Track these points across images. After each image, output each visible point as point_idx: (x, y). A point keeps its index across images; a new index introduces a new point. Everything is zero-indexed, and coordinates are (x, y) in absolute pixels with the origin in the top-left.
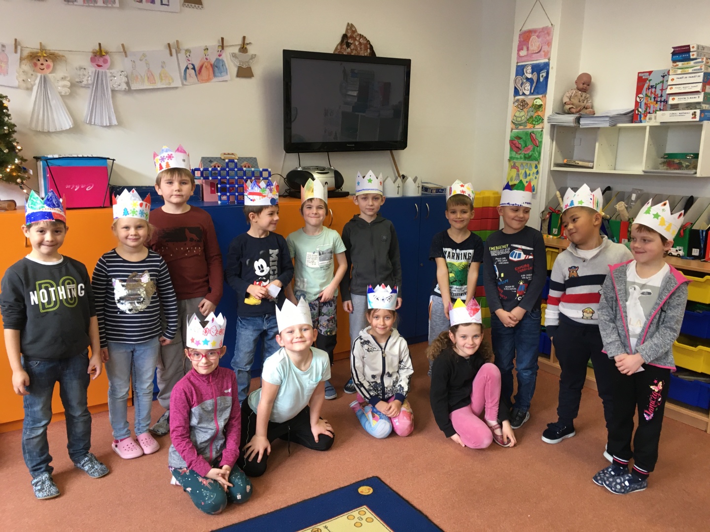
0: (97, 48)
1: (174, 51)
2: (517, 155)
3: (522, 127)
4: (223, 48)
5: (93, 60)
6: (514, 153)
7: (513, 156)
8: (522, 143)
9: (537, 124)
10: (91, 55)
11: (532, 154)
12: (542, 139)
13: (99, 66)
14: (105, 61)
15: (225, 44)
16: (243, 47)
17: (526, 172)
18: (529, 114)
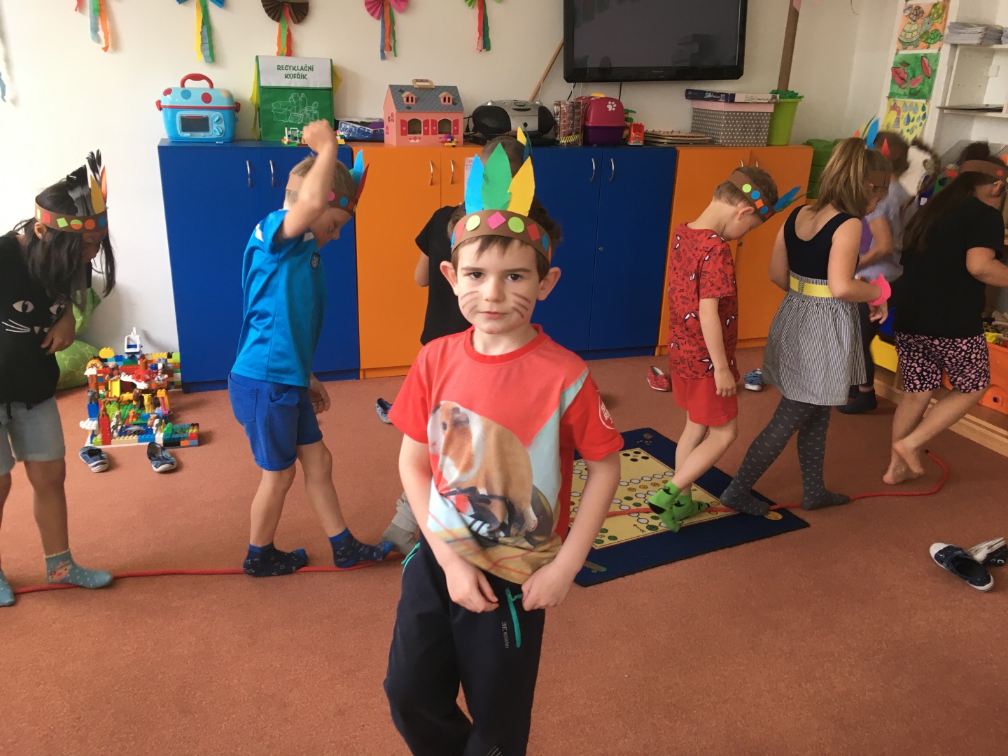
2: (900, 89)
3: (911, 48)
6: (897, 87)
7: (895, 91)
8: (909, 71)
9: (932, 41)
11: (921, 88)
12: (937, 65)
17: (908, 116)
18: (924, 29)
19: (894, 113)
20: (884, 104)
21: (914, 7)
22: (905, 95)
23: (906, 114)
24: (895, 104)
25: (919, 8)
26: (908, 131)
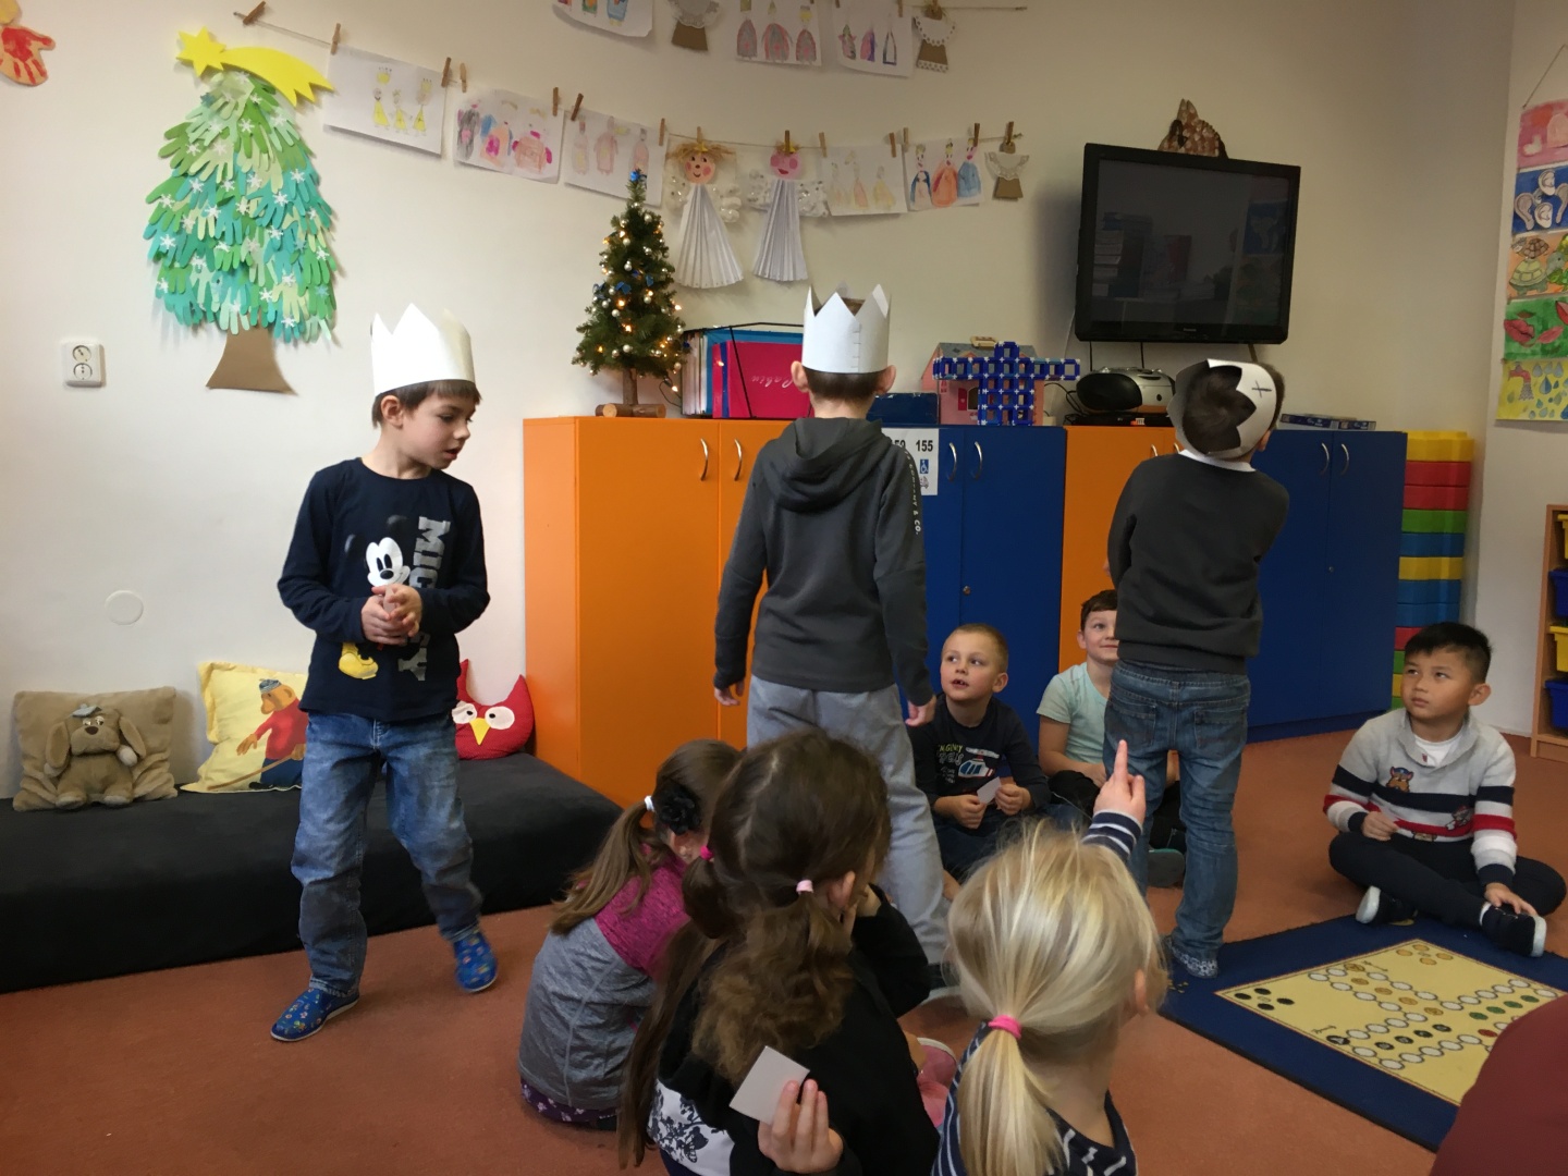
0: (783, 140)
1: (899, 147)
2: (1524, 348)
3: (1534, 292)
4: (975, 144)
5: (774, 161)
6: (1517, 344)
7: (1514, 350)
8: (1535, 324)
10: (772, 152)
11: (1562, 343)
13: (783, 172)
14: (794, 164)
15: (980, 137)
16: (1009, 142)
17: (1547, 382)
18: (1552, 266)
19: (1518, 381)
20: (1498, 370)
21: (1528, 240)
22: (1534, 353)
23: (1541, 379)
24: (1518, 366)
25: (1539, 241)
26: (1551, 400)
